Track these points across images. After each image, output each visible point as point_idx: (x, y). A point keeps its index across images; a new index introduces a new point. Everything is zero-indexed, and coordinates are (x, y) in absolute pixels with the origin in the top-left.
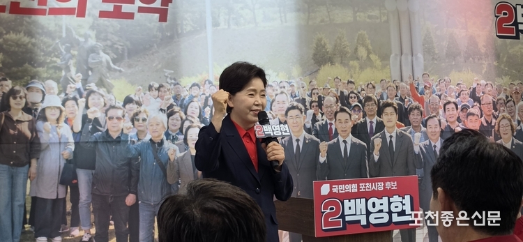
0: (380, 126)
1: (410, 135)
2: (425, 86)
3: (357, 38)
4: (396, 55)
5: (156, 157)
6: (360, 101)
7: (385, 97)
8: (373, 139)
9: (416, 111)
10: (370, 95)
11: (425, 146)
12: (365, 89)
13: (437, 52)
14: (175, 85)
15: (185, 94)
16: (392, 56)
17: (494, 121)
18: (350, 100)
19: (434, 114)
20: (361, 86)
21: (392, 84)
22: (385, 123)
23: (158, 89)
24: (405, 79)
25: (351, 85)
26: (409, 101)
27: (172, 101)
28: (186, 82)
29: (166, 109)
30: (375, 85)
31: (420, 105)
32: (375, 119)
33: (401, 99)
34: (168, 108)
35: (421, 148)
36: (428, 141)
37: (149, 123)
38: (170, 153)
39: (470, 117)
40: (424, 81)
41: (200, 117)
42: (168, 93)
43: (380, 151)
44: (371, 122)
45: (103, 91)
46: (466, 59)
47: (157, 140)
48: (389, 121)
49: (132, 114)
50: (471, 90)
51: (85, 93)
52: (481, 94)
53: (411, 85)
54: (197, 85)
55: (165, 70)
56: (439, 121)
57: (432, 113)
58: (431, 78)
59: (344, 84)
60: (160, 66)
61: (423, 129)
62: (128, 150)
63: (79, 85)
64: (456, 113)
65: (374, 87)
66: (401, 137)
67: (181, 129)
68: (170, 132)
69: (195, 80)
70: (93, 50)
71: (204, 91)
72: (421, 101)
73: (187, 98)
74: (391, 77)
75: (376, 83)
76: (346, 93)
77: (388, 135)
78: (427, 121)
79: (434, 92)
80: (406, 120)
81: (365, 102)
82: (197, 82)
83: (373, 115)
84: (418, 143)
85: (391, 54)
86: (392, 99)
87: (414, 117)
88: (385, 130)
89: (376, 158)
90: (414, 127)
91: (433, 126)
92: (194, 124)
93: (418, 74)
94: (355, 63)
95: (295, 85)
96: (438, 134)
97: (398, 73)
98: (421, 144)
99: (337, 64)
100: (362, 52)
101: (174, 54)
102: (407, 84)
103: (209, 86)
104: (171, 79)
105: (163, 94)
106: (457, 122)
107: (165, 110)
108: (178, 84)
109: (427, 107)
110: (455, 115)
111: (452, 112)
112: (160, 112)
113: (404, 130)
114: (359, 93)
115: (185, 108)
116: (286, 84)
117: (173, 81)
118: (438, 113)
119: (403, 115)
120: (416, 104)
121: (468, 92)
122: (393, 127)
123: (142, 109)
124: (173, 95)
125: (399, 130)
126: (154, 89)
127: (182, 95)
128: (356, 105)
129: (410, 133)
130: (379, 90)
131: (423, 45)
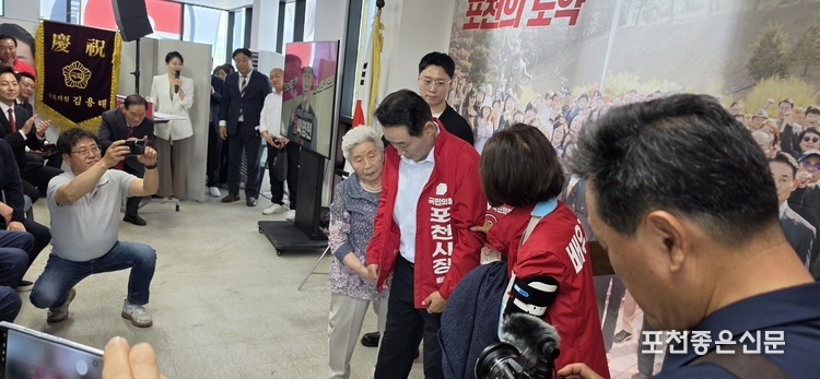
14: (566, 94)
15: (573, 106)
18: (802, 144)
23: (552, 98)
25: (812, 117)
27: (560, 111)
28: (578, 91)
29: (554, 119)
34: (556, 119)
42: (559, 102)
49: (529, 120)
51: (505, 97)
54: (586, 96)
55: (561, 78)
59: (798, 113)
60: (558, 74)
63: (503, 90)
67: (562, 142)
69: (585, 90)
70: (516, 58)
71: (591, 103)
82: (586, 93)
92: (574, 141)
99: (793, 78)
104: (564, 88)
105: (555, 103)
107: (553, 121)
112: (549, 122)
115: (569, 121)
117: (566, 91)
123: (537, 116)
124: (562, 105)
126: (548, 97)
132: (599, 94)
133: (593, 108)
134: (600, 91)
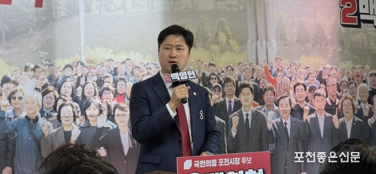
0: (238, 105)
1: (264, 114)
2: (278, 69)
3: (217, 24)
4: (253, 40)
5: (31, 133)
6: (220, 82)
7: (242, 78)
8: (232, 117)
9: (269, 92)
10: (229, 77)
11: (277, 123)
12: (225, 70)
13: (288, 38)
14: (49, 66)
15: (59, 75)
16: (249, 41)
17: (338, 100)
18: (211, 81)
19: (285, 94)
20: (221, 68)
21: (248, 66)
22: (242, 102)
23: (34, 70)
24: (260, 62)
25: (212, 67)
26: (264, 82)
27: (46, 81)
28: (60, 63)
29: (41, 88)
30: (234, 68)
31: (274, 86)
32: (234, 98)
33: (257, 81)
34: (43, 87)
35: (273, 125)
36: (279, 119)
37: (25, 101)
38: (44, 129)
39: (317, 97)
40: (277, 64)
41: (72, 96)
42: (43, 73)
43: (238, 128)
44: (230, 102)
46: (314, 45)
47: (33, 117)
48: (246, 101)
49: (9, 92)
50: (318, 73)
52: (327, 77)
53: (266, 68)
54: (70, 66)
55: (40, 52)
56: (290, 100)
57: (284, 93)
58: (284, 61)
59: (206, 66)
60: (35, 48)
61: (276, 108)
62: (5, 126)
64: (304, 94)
65: (233, 69)
66: (256, 115)
67: (55, 107)
68: (45, 110)
69: (68, 61)
71: (76, 71)
72: (274, 82)
73: (61, 78)
74: (248, 60)
75: (234, 66)
76: (208, 74)
77: (244, 113)
78: (279, 100)
79: (285, 75)
80: (261, 100)
81: (225, 83)
82: (70, 64)
83: (231, 95)
84: (271, 121)
85: (248, 39)
86: (248, 80)
87: (267, 97)
88: (243, 108)
89: (234, 134)
90: (268, 106)
91: (284, 105)
92: (67, 103)
93: (272, 58)
94: (215, 47)
96: (289, 113)
97: (254, 57)
98: (274, 122)
99: (199, 48)
100: (222, 37)
101: (49, 37)
102: (262, 67)
103: (81, 67)
104: (46, 60)
105: (38, 74)
106: (305, 102)
107: (39, 89)
108: (52, 65)
109: (279, 88)
110: (304, 96)
111: (301, 93)
112: (36, 91)
113: (259, 109)
114: (219, 74)
115: (58, 88)
116: (152, 66)
117: (48, 63)
118: (289, 94)
119: (259, 95)
120: (269, 85)
121: (315, 74)
122: (249, 106)
123: (19, 88)
124: (48, 75)
125: (255, 109)
126: (29, 69)
127: (56, 75)
128: (217, 86)
129: (264, 111)
130: (237, 72)
131: (276, 32)
132: (82, 64)
133: (80, 75)
134: (83, 61)
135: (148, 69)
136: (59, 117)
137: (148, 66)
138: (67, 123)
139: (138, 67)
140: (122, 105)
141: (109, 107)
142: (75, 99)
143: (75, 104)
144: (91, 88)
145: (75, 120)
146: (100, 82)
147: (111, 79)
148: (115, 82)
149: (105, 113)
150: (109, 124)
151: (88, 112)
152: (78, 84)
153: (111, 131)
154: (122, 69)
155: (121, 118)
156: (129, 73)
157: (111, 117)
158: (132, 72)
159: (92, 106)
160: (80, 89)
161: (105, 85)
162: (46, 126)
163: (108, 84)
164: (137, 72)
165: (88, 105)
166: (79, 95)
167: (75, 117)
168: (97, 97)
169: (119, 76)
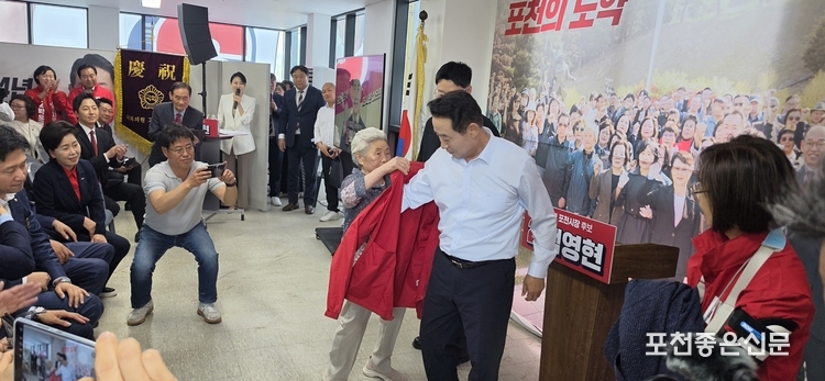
5: (584, 169)
23: (597, 100)
27: (606, 113)
28: (622, 92)
37: (585, 134)
38: (596, 167)
41: (628, 133)
42: (604, 103)
45: (559, 99)
47: (588, 152)
49: (575, 122)
54: (632, 96)
55: (606, 79)
60: (602, 74)
62: (567, 157)
63: (546, 93)
67: (609, 144)
68: (600, 146)
71: (638, 103)
73: (619, 111)
82: (631, 93)
92: (621, 141)
95: (761, 102)
103: (643, 97)
104: (609, 89)
105: (600, 104)
107: (599, 122)
108: (614, 94)
112: (595, 123)
115: (616, 122)
117: (611, 91)
123: (582, 118)
124: (608, 106)
126: (594, 98)
127: (616, 107)
132: (645, 94)
133: (640, 108)
134: (647, 90)
135: (736, 105)
136: (611, 156)
137: (737, 101)
138: (617, 165)
139: (721, 102)
140: (685, 155)
141: (667, 154)
142: (630, 139)
143: (629, 144)
144: (650, 127)
145: (625, 164)
146: (662, 120)
147: (677, 117)
148: (683, 121)
149: (661, 161)
150: (663, 178)
151: (642, 157)
152: (636, 120)
153: (664, 187)
154: (695, 103)
155: (680, 172)
156: (704, 110)
157: (667, 169)
158: (709, 109)
159: (648, 149)
160: (637, 125)
161: (668, 124)
162: (598, 165)
163: (673, 123)
164: (716, 107)
165: (643, 147)
166: (635, 133)
167: (626, 160)
168: (655, 139)
169: (689, 113)
